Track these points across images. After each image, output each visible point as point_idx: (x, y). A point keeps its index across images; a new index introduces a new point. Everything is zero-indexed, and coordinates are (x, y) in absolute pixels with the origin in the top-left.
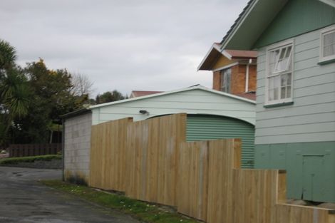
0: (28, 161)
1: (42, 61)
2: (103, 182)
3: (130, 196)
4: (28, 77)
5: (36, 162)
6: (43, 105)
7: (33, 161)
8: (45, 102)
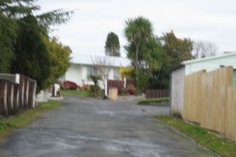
0: (157, 102)
1: (172, 31)
2: (189, 116)
3: (202, 126)
4: (163, 43)
5: (163, 103)
6: (172, 62)
7: (160, 102)
8: (173, 60)
